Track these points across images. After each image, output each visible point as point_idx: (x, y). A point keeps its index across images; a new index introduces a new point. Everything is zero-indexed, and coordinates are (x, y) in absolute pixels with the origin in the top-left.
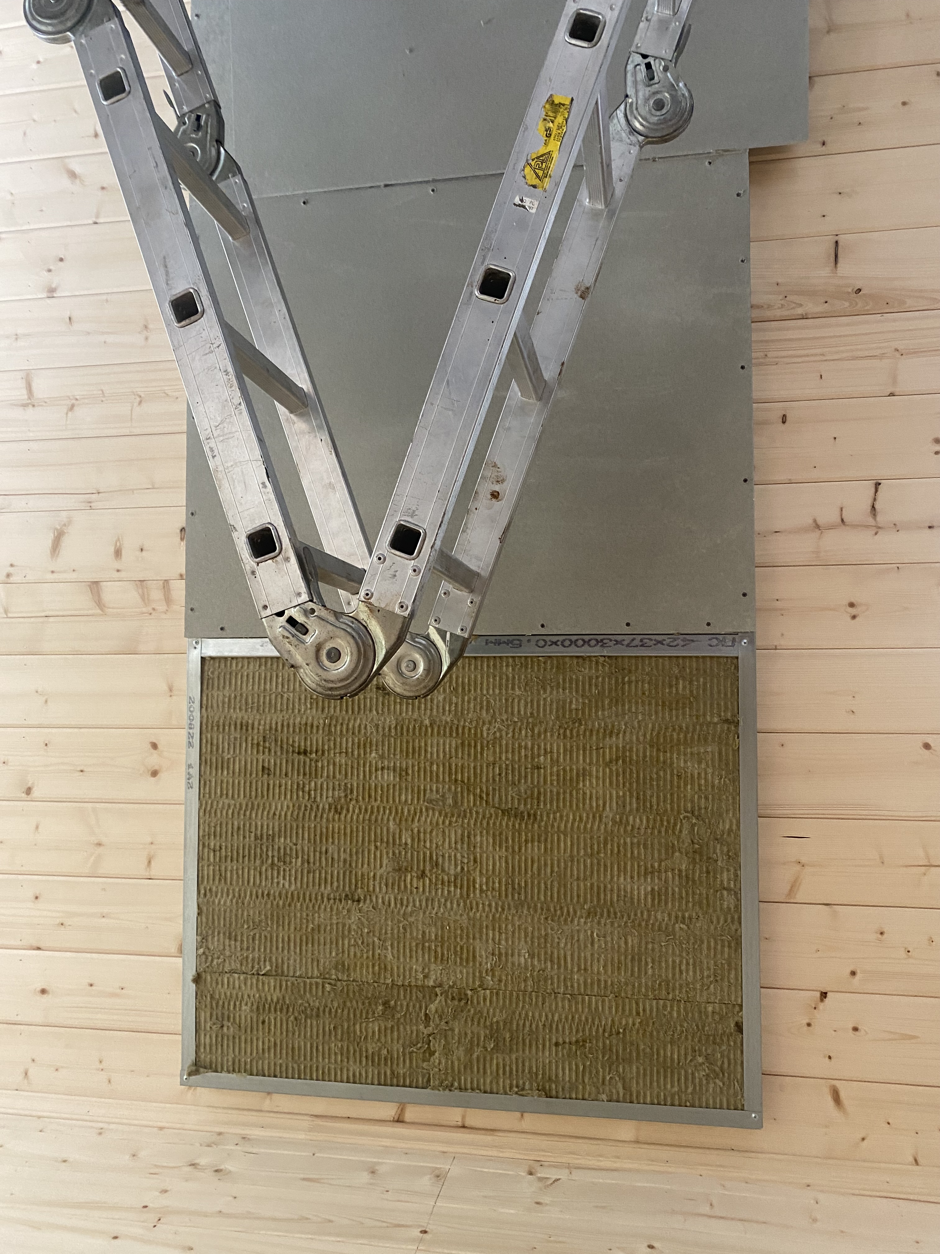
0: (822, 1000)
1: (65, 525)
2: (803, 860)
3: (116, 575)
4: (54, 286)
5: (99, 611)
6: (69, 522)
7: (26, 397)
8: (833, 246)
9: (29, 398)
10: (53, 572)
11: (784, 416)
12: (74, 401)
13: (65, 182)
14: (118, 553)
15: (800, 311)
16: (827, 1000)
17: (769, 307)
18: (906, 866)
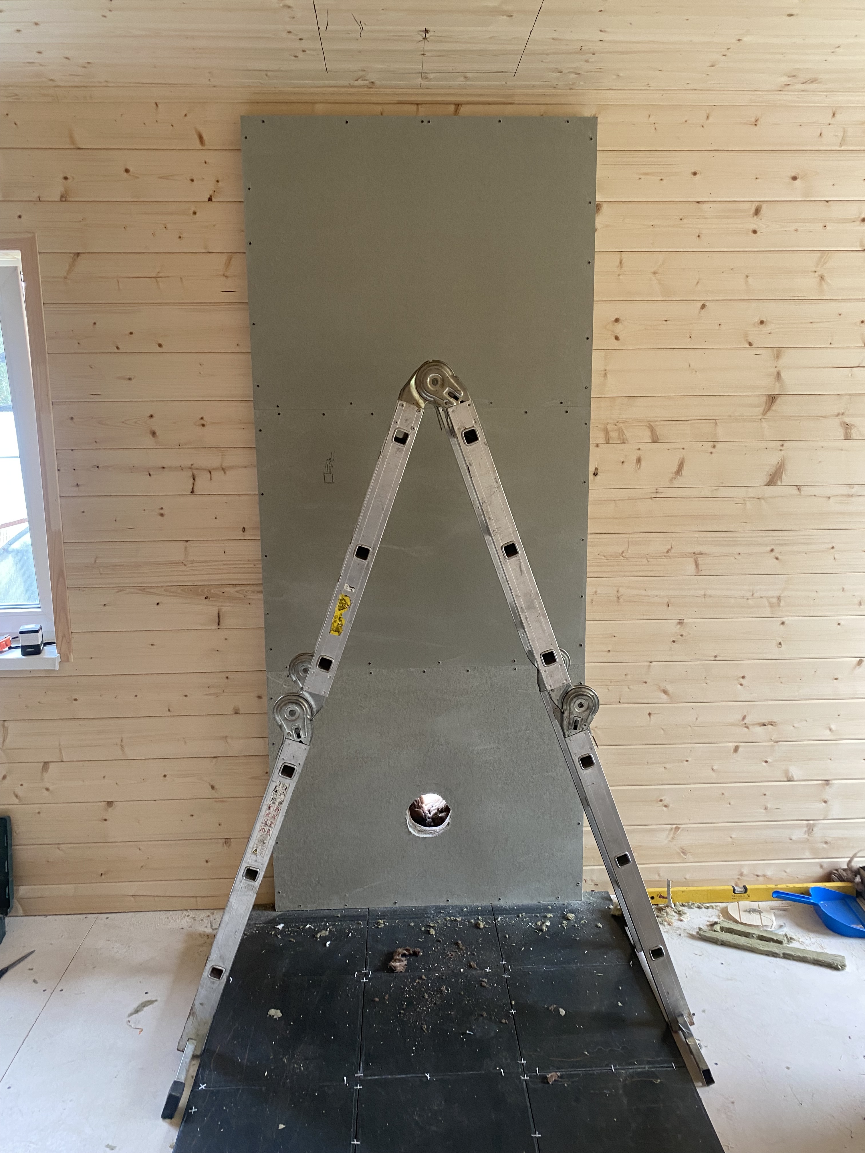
0: (211, 196)
1: (675, 479)
2: (224, 278)
3: (640, 446)
4: (679, 626)
5: (651, 423)
6: (671, 480)
7: (699, 559)
8: (220, 623)
9: (697, 558)
10: (683, 449)
11: (244, 532)
12: (667, 555)
14: (639, 460)
15: (238, 589)
16: (208, 196)
17: (253, 592)
18: (168, 277)
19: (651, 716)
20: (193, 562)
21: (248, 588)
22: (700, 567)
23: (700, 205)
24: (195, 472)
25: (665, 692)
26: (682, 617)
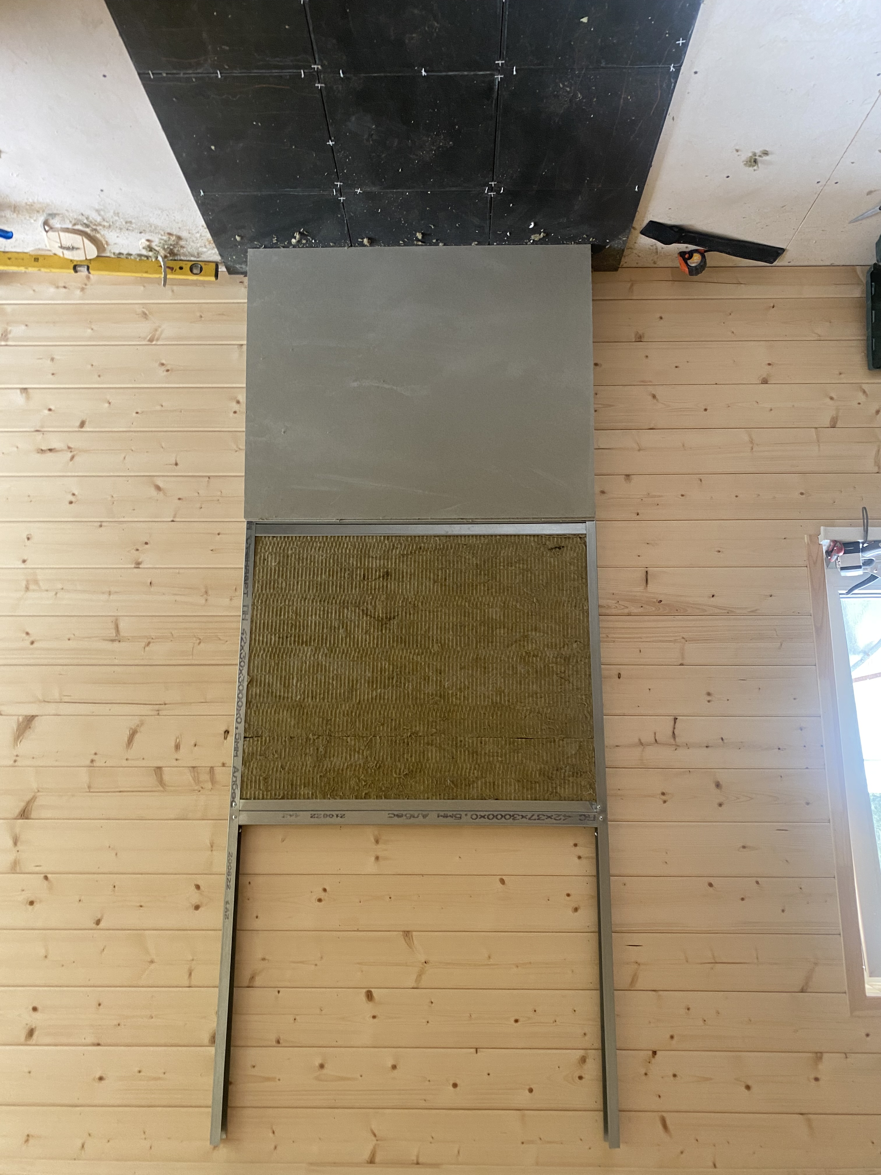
0: (653, 1057)
1: (138, 726)
2: (639, 961)
3: (175, 763)
4: (140, 560)
5: (162, 789)
6: (142, 723)
7: (115, 635)
8: (645, 573)
9: (116, 636)
10: (127, 759)
11: (619, 674)
12: (149, 640)
13: (153, 492)
14: (177, 747)
15: (626, 611)
16: (657, 1056)
17: (609, 607)
18: (701, 964)
19: (174, 462)
20: (675, 641)
21: (614, 611)
22: (113, 626)
23: (96, 1041)
24: (672, 741)
25: (158, 488)
26: (135, 570)
